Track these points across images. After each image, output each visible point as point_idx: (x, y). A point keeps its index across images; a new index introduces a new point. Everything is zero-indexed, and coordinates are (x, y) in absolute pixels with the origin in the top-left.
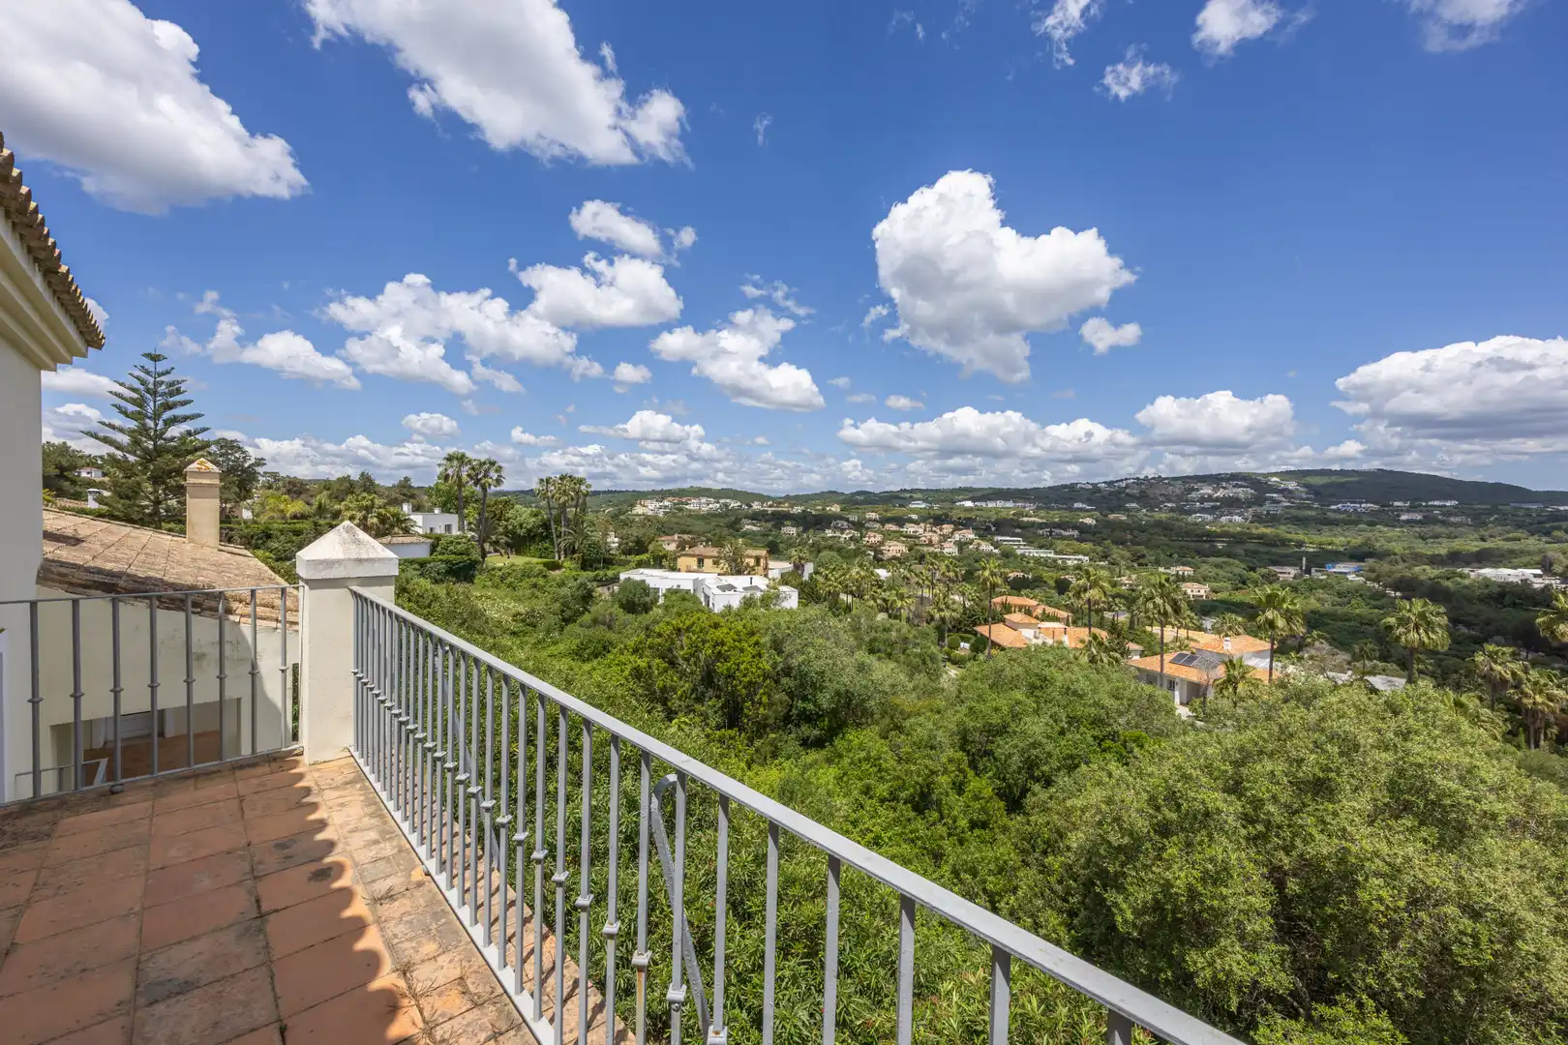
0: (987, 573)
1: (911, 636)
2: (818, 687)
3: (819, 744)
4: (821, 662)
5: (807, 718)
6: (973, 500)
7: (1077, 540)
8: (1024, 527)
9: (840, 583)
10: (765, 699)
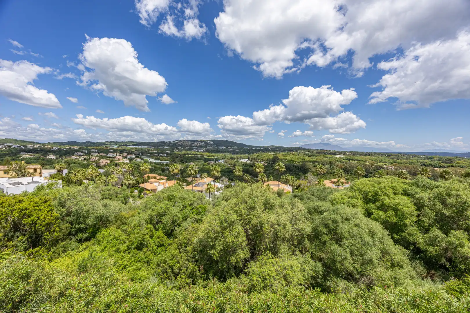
0: (144, 168)
1: (119, 191)
2: (86, 218)
3: (88, 239)
4: (87, 207)
5: (80, 231)
6: (134, 145)
7: (166, 157)
8: (151, 153)
9: (83, 176)
10: (57, 229)
